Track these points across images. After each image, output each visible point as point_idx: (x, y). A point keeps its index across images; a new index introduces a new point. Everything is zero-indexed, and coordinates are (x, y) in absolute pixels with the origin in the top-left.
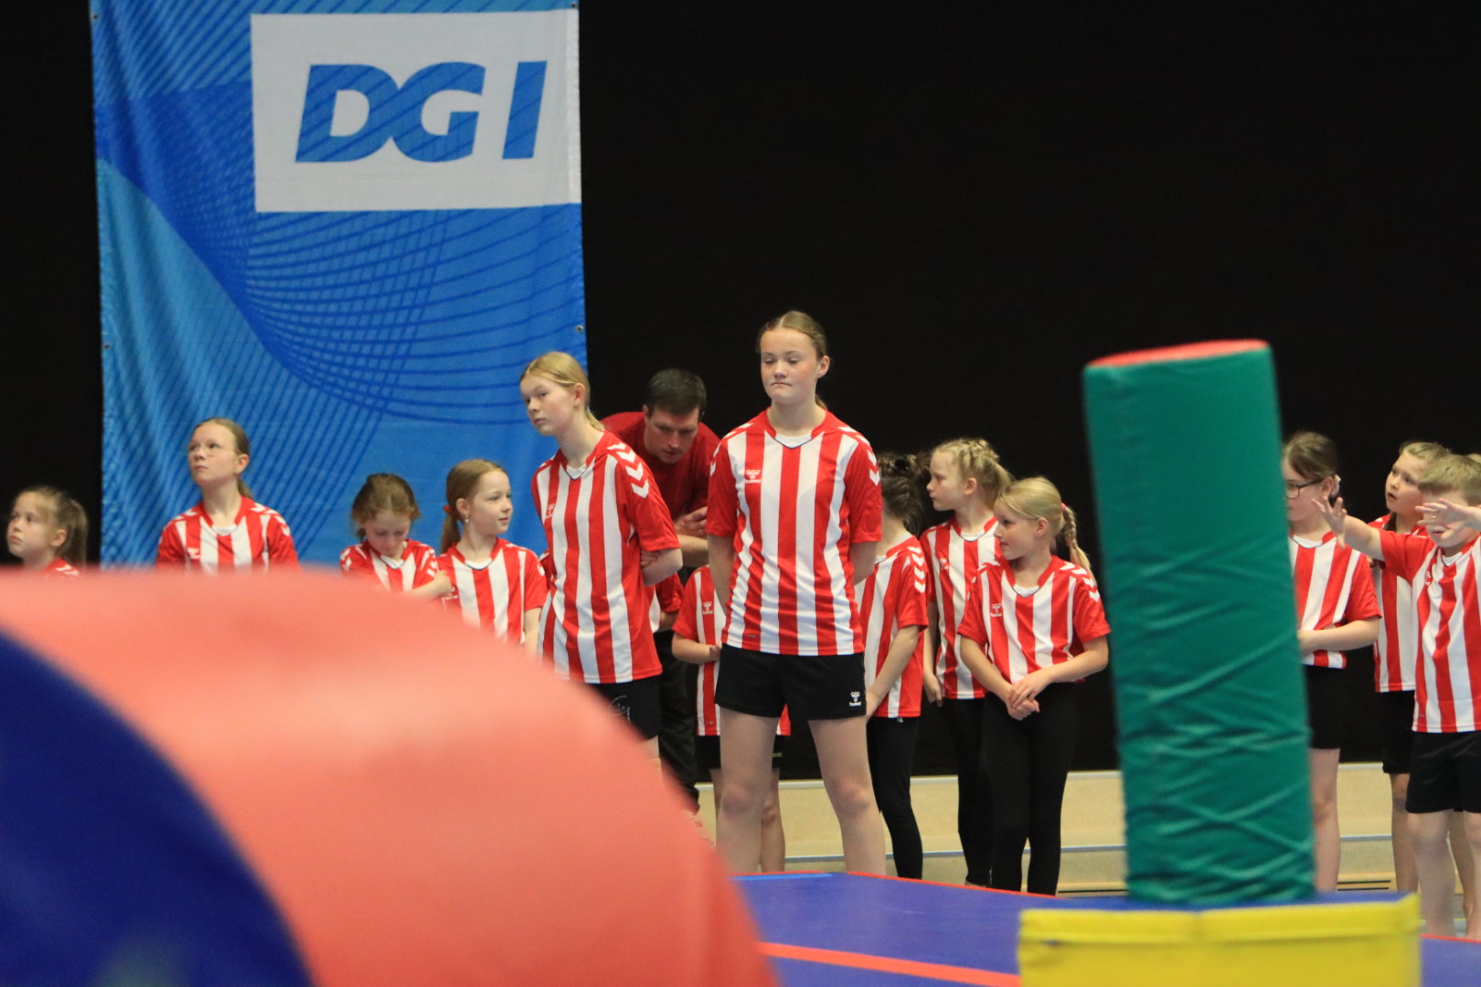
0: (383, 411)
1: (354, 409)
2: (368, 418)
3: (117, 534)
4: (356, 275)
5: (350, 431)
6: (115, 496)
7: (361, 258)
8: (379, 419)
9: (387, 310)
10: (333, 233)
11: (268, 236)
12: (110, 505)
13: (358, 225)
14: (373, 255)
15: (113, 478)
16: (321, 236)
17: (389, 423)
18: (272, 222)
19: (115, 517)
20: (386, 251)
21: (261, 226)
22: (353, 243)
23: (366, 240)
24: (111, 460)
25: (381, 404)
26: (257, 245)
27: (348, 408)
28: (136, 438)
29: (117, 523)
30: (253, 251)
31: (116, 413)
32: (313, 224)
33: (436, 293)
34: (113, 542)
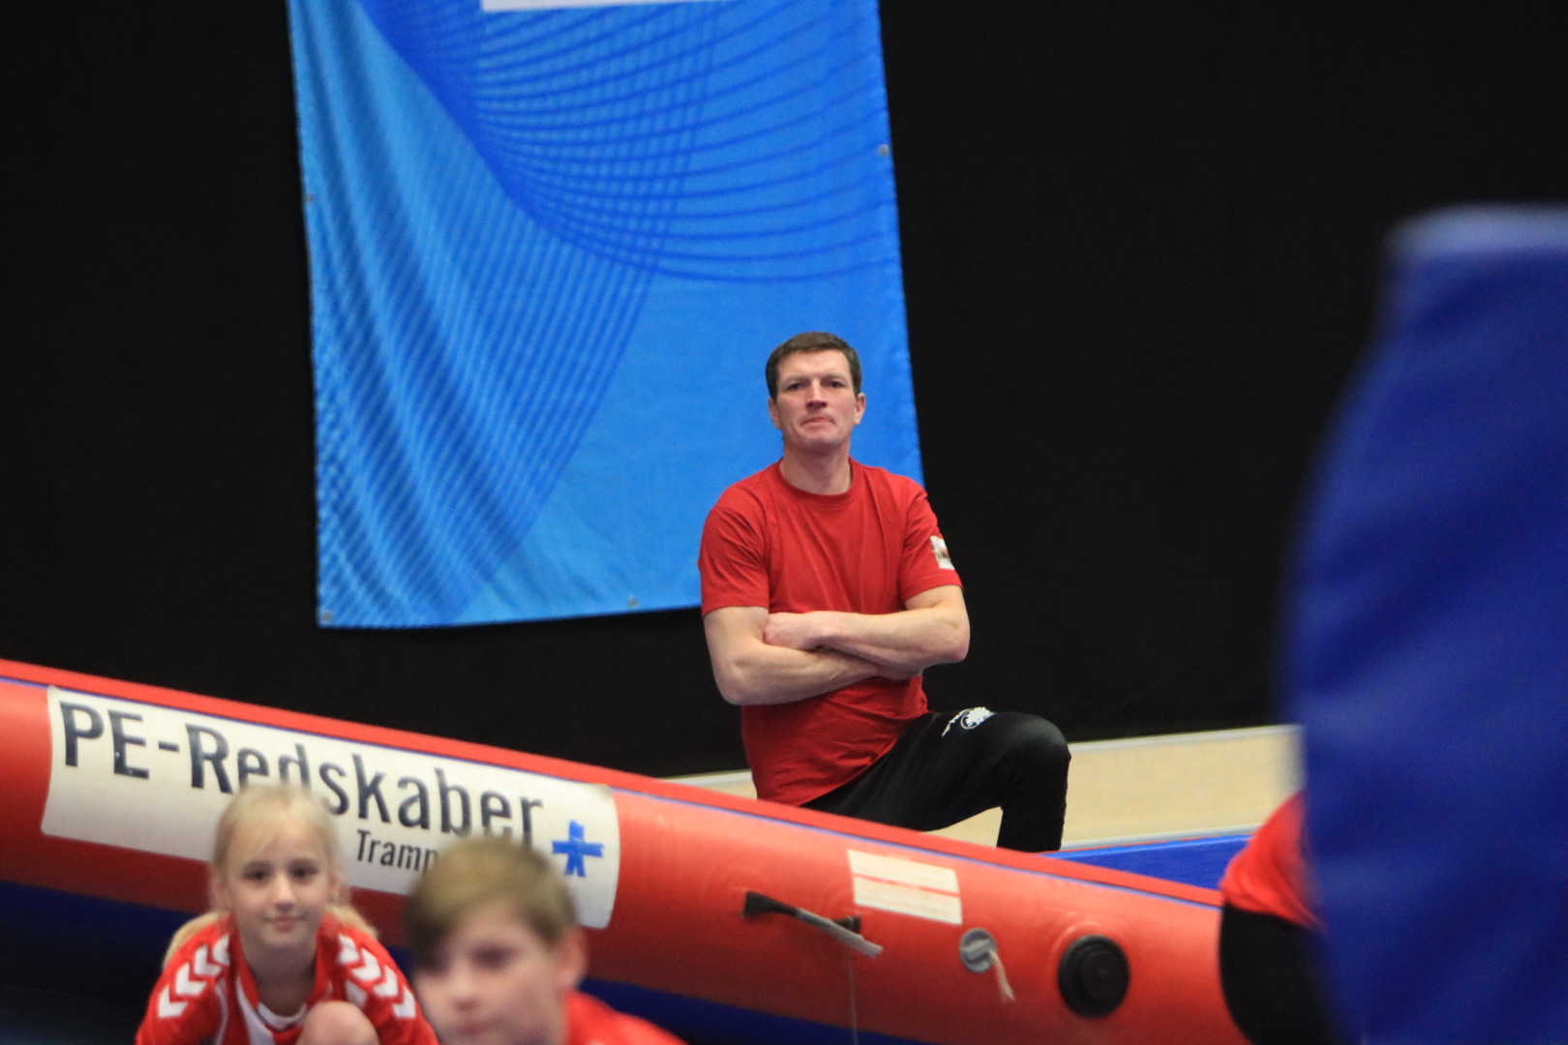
0: (654, 270)
1: (618, 268)
2: (635, 282)
3: (337, 447)
4: (609, 90)
5: (615, 297)
6: (332, 398)
7: (614, 67)
8: (649, 282)
9: (652, 134)
10: (579, 35)
11: (500, 43)
12: (326, 411)
13: (609, 23)
14: (629, 63)
15: (328, 374)
16: (565, 41)
17: (662, 286)
18: (503, 24)
19: (333, 426)
20: (645, 57)
21: (489, 29)
22: (604, 48)
23: (619, 43)
24: (323, 350)
25: (649, 260)
26: (488, 55)
27: (611, 268)
28: (351, 320)
29: (336, 434)
30: (483, 64)
31: (324, 287)
32: (554, 24)
33: (711, 110)
34: (332, 459)
